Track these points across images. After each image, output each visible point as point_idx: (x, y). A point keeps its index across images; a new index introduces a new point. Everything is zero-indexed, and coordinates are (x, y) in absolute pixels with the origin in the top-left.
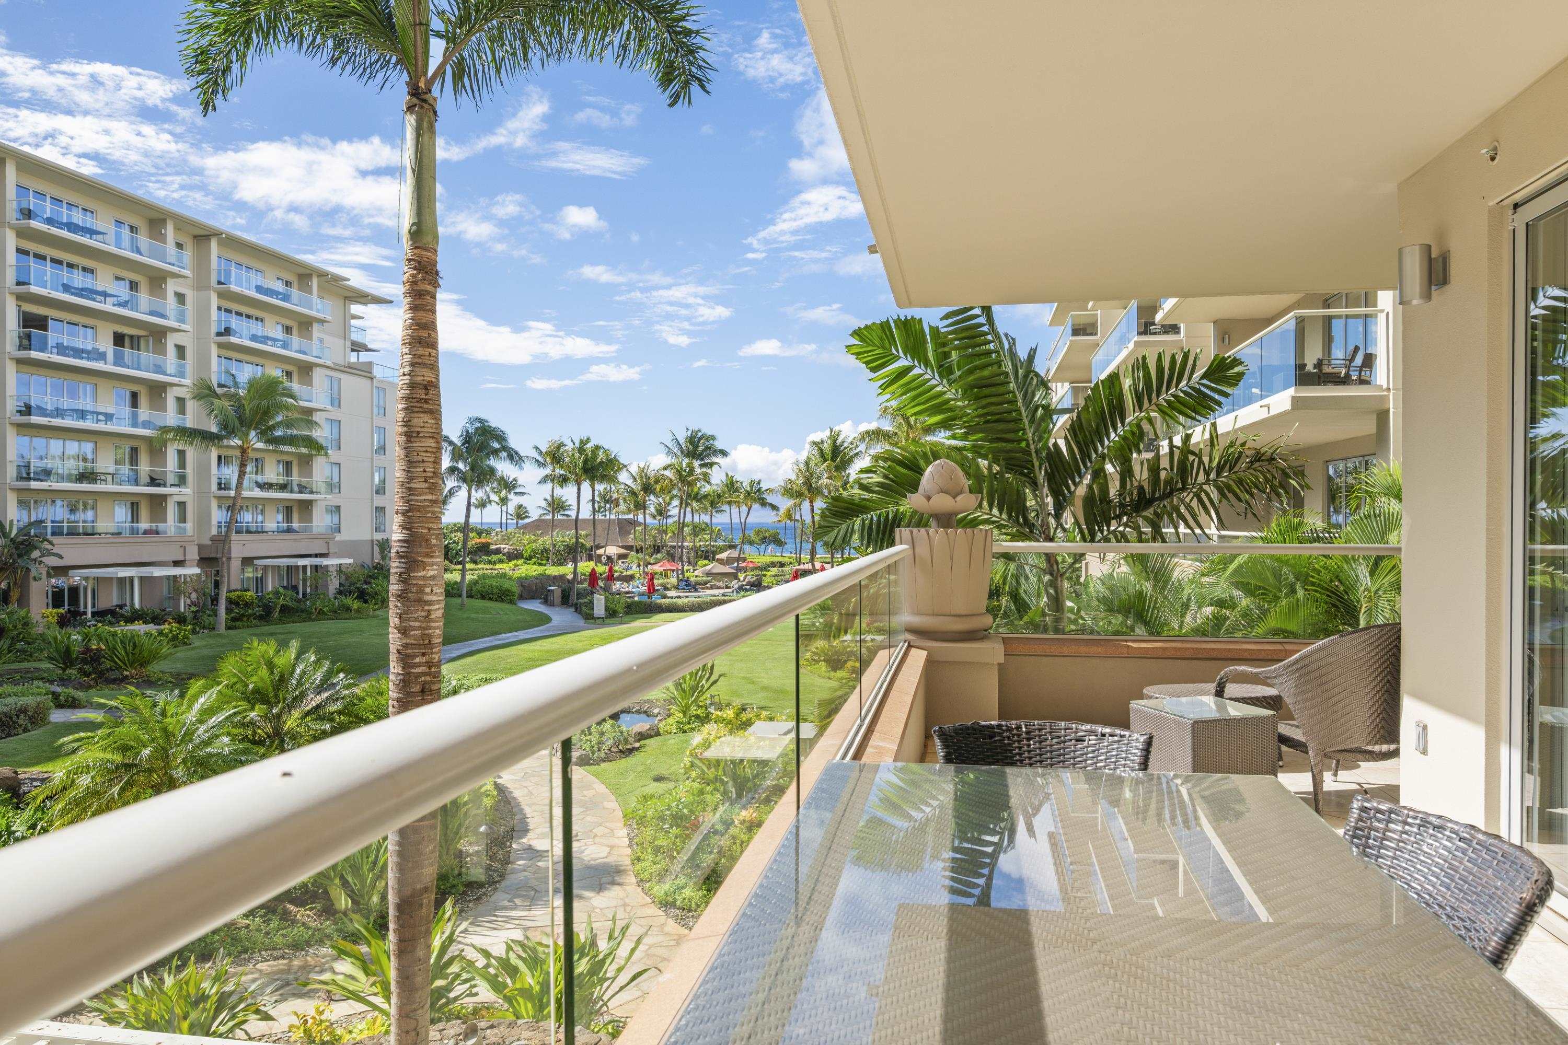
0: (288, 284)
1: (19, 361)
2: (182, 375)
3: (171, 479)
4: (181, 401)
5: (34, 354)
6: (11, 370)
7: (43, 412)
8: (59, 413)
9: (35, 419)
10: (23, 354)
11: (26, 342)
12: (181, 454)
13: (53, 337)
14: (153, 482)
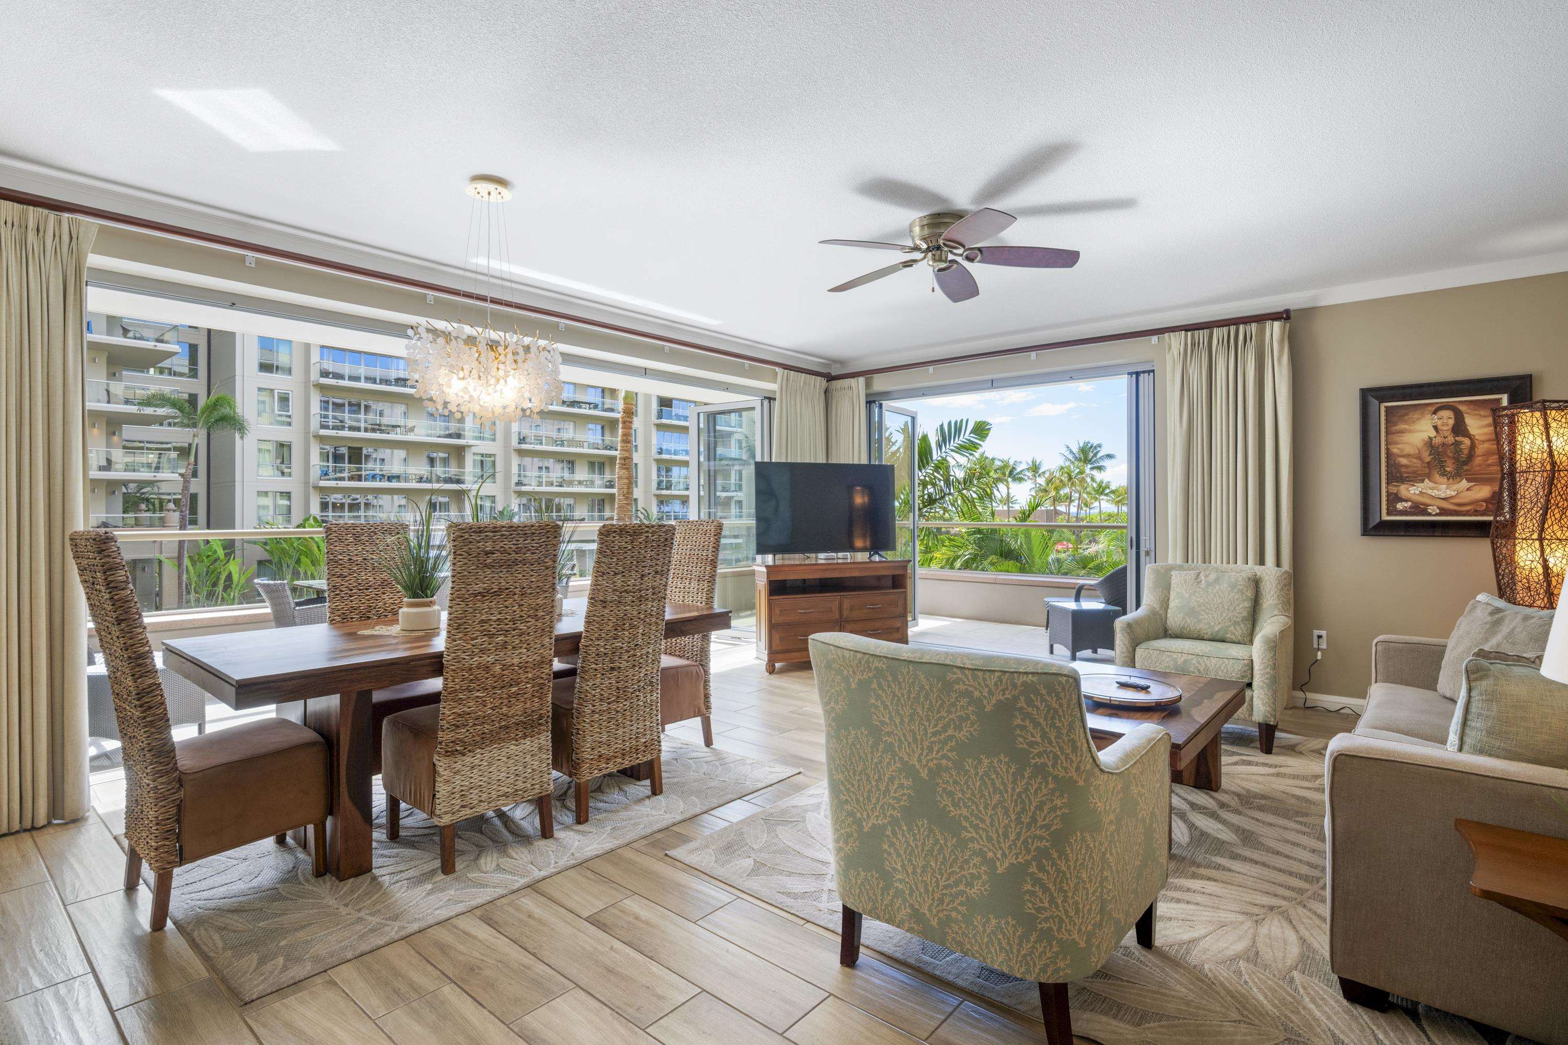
1: (659, 427)
2: (740, 426)
3: (733, 488)
4: (740, 442)
5: (664, 421)
6: (654, 432)
7: (669, 452)
8: (676, 453)
9: (664, 456)
10: (659, 421)
11: (660, 416)
12: (740, 472)
13: (674, 411)
14: (724, 489)
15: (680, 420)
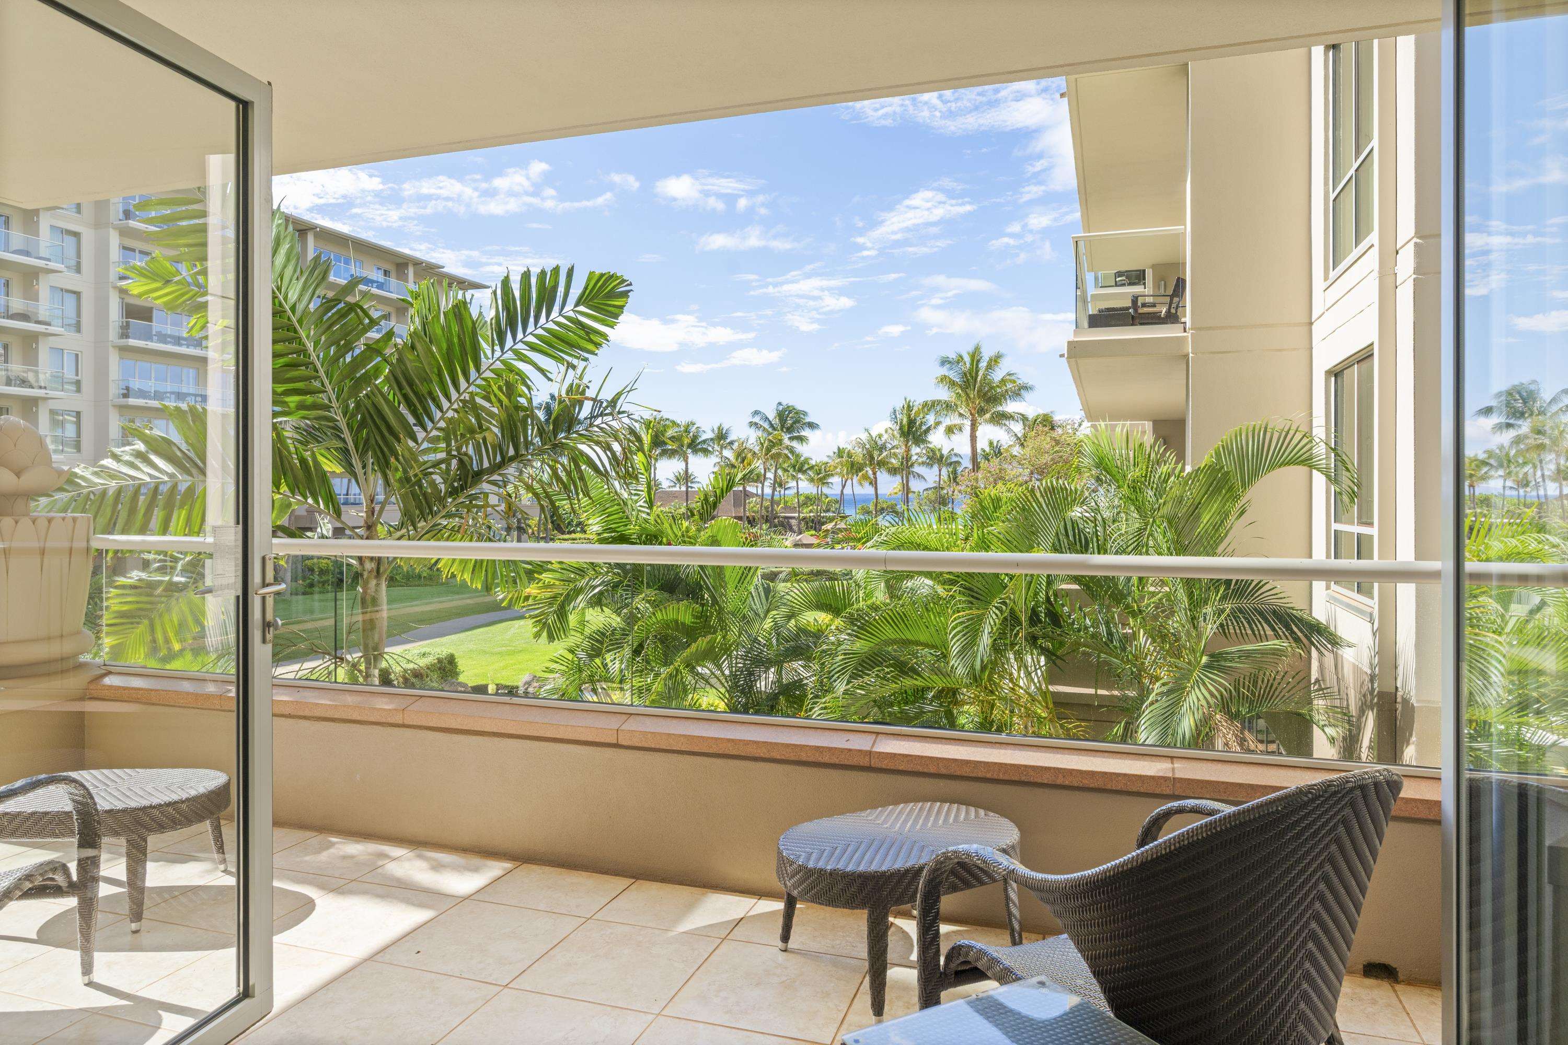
0: (386, 273)
1: (124, 349)
5: (132, 342)
6: (114, 359)
7: (142, 394)
8: (158, 396)
9: (132, 401)
10: (123, 342)
11: (127, 331)
13: (156, 326)
15: (166, 343)
